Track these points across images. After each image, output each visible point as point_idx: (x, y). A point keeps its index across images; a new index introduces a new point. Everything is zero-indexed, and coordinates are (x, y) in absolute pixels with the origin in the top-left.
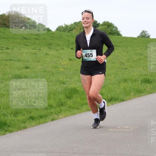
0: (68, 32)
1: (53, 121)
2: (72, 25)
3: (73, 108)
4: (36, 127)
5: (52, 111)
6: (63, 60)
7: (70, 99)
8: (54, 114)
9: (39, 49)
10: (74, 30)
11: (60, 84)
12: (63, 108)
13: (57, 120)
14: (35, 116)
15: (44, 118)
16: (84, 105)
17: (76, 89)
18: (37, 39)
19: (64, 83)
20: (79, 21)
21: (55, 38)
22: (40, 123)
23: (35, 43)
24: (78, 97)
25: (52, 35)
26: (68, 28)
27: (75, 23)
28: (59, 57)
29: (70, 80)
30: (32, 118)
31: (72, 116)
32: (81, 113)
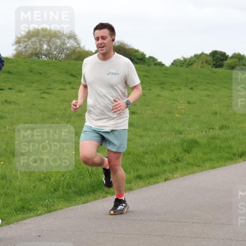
0: (187, 67)
1: (167, 182)
2: (191, 58)
3: (192, 165)
4: (145, 189)
5: (165, 168)
6: (180, 103)
7: (189, 153)
8: (168, 172)
9: (148, 89)
10: (194, 65)
11: (175, 134)
12: (179, 165)
13: (172, 180)
14: (144, 174)
15: (155, 177)
16: (207, 161)
17: (196, 141)
18: (146, 76)
19: (181, 133)
20: (201, 53)
21: (170, 75)
22: (149, 184)
23: (144, 81)
24: (198, 151)
25: (166, 72)
26: (187, 62)
27: (195, 56)
28: (174, 100)
29: (188, 129)
30: (139, 177)
31: (191, 176)
32: (203, 172)
